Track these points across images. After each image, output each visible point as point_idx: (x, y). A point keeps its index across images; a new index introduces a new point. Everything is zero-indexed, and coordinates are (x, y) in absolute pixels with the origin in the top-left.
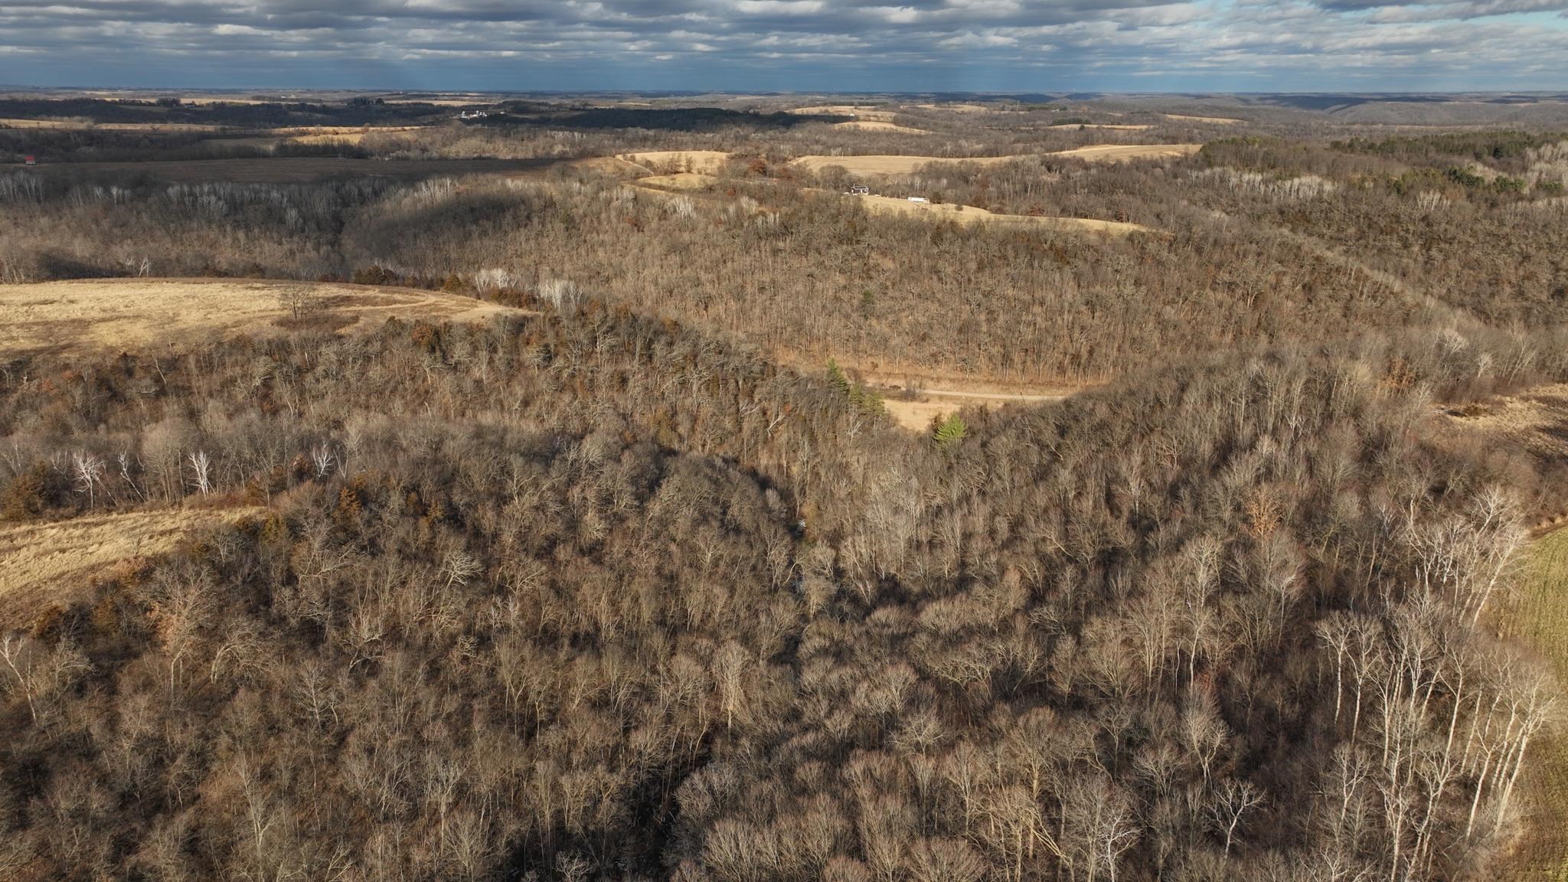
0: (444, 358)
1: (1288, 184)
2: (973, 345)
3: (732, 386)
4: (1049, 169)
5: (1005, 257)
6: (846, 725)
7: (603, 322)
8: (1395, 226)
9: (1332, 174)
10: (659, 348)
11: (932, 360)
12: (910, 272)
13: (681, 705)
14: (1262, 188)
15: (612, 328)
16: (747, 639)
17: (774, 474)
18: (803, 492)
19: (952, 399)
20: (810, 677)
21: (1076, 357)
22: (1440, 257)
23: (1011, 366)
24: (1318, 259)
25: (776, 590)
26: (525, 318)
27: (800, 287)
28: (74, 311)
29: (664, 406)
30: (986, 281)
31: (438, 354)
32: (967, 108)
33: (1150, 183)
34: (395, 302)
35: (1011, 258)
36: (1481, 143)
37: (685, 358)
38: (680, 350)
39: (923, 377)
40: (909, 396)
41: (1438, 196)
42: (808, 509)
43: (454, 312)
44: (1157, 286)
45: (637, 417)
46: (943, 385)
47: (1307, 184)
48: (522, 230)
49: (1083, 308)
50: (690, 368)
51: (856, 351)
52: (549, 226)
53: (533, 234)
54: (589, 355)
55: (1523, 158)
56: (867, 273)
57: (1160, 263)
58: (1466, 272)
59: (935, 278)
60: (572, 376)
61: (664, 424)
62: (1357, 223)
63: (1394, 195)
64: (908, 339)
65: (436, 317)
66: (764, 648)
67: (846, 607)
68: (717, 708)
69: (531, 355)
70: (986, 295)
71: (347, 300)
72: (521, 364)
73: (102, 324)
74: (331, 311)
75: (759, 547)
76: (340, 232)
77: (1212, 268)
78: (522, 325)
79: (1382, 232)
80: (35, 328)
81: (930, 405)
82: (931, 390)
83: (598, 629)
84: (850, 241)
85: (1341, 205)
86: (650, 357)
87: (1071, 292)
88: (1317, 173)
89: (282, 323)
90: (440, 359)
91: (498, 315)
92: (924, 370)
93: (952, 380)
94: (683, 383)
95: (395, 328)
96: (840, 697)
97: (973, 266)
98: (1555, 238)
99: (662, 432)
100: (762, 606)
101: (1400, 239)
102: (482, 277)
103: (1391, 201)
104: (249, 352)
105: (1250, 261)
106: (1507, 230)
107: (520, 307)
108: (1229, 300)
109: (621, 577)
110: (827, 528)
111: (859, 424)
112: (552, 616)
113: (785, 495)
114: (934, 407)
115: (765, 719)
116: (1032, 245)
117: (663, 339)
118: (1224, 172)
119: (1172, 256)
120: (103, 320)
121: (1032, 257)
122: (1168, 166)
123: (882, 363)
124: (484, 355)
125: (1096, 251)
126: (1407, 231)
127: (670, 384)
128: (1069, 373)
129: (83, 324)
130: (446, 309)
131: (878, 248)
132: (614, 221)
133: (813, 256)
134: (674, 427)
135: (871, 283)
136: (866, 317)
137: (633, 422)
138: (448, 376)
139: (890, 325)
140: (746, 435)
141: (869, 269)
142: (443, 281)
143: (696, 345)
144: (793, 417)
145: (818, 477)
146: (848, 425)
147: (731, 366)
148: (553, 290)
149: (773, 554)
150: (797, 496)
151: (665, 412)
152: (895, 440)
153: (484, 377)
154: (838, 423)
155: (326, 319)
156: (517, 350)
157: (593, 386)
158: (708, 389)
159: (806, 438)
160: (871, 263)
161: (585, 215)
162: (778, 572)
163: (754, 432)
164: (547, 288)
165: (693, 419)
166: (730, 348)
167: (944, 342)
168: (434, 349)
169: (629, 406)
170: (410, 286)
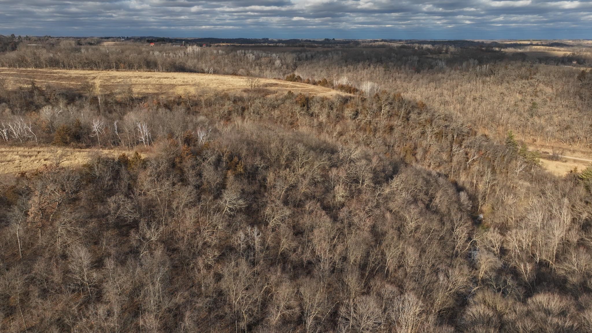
0: (308, 110)
3: (450, 136)
7: (386, 100)
10: (413, 116)
11: (571, 140)
15: (391, 104)
17: (468, 186)
18: (484, 198)
19: (582, 162)
26: (351, 97)
27: (495, 99)
28: (173, 82)
29: (410, 143)
34: (295, 87)
37: (426, 121)
38: (424, 116)
39: (564, 149)
40: (554, 158)
42: (486, 208)
43: (319, 92)
45: (395, 148)
46: (577, 154)
48: (365, 70)
50: (428, 125)
51: (523, 132)
52: (377, 69)
53: (370, 72)
54: (377, 116)
56: (535, 94)
59: (578, 97)
60: (366, 124)
61: (409, 152)
64: (557, 128)
65: (310, 94)
69: (348, 112)
71: (276, 85)
72: (343, 117)
73: (180, 87)
74: (268, 88)
75: (448, 225)
78: (348, 100)
80: (157, 86)
81: (568, 164)
82: (568, 156)
86: (408, 119)
89: (246, 91)
90: (305, 110)
91: (338, 96)
92: (565, 145)
93: (582, 152)
94: (423, 133)
95: (290, 95)
99: (408, 156)
102: (338, 81)
104: (226, 100)
107: (350, 93)
110: (497, 221)
111: (523, 167)
113: (473, 198)
114: (571, 166)
117: (416, 111)
120: (181, 85)
123: (539, 139)
124: (326, 110)
127: (415, 133)
129: (173, 86)
130: (316, 91)
131: (544, 82)
132: (407, 68)
133: (505, 84)
134: (414, 155)
135: (537, 99)
136: (532, 116)
137: (393, 149)
138: (307, 118)
139: (546, 120)
140: (454, 164)
141: (537, 92)
142: (320, 82)
143: (433, 115)
144: (483, 158)
145: (494, 191)
146: (516, 166)
147: (451, 128)
148: (367, 87)
149: (458, 231)
150: (480, 200)
151: (410, 147)
152: (546, 177)
153: (324, 121)
154: (510, 165)
155: (263, 91)
156: (343, 110)
157: (376, 130)
158: (436, 137)
159: (490, 170)
160: (538, 89)
161: (394, 66)
162: (460, 243)
163: (459, 163)
164: (364, 86)
165: (426, 151)
166: (452, 119)
167: (580, 131)
168: (304, 106)
169: (392, 141)
170: (306, 83)
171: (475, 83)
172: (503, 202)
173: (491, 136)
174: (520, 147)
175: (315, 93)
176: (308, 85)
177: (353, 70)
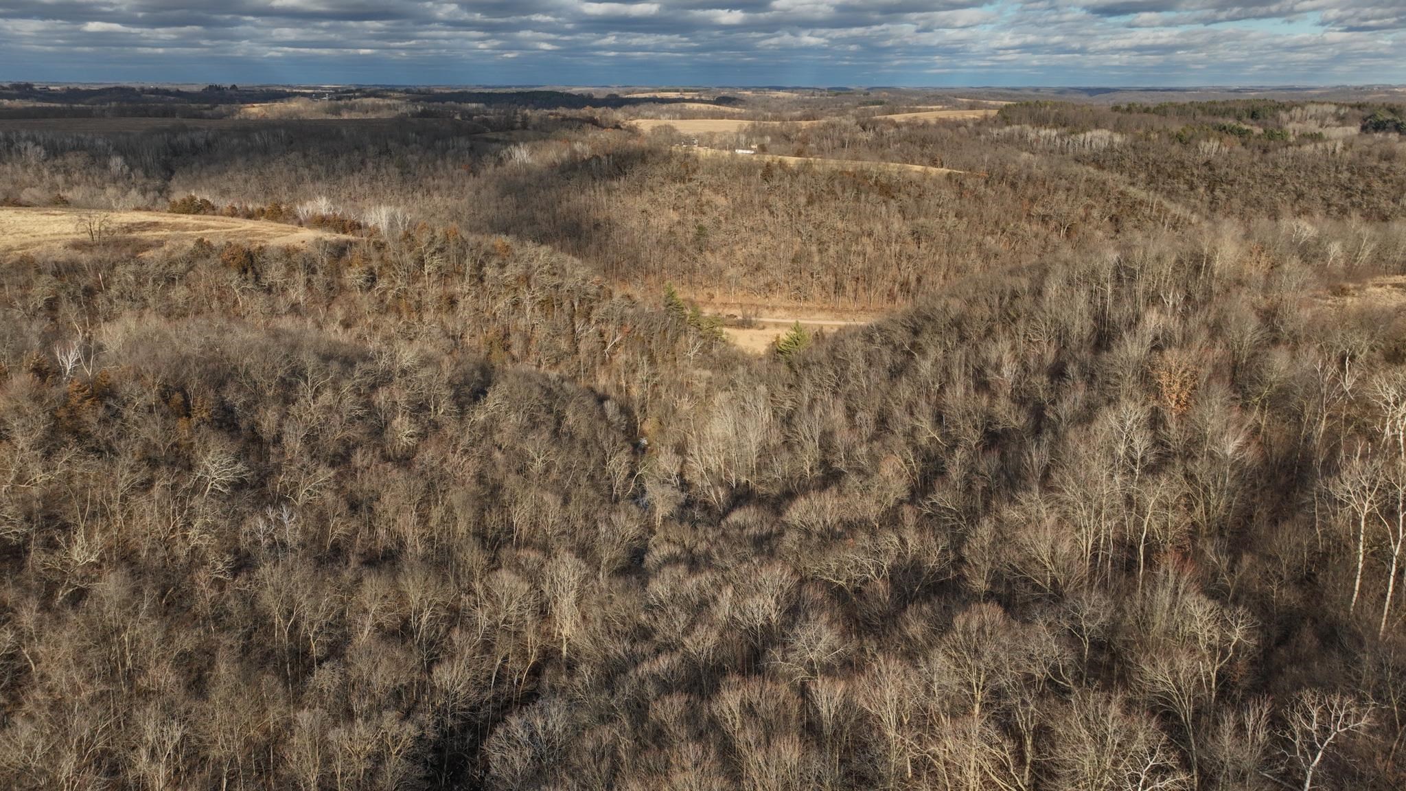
0: (257, 279)
1: (1082, 137)
2: (806, 275)
3: (566, 305)
4: (864, 128)
5: (832, 192)
6: (709, 643)
7: (430, 243)
8: (1181, 171)
9: (1118, 128)
10: (490, 271)
11: (767, 290)
12: (740, 208)
13: (504, 630)
14: (1058, 141)
15: (441, 250)
16: (584, 551)
17: (613, 392)
18: (643, 408)
19: (787, 325)
20: (659, 588)
21: (905, 285)
22: (1223, 197)
23: (844, 294)
24: (1121, 193)
25: (617, 501)
26: (348, 242)
29: (494, 327)
30: (816, 213)
31: (250, 274)
32: (781, 94)
33: (957, 139)
34: (208, 227)
35: (839, 193)
36: (1239, 107)
37: (517, 279)
38: (512, 270)
39: (758, 307)
40: (745, 324)
41: (1217, 144)
42: (649, 426)
43: (272, 238)
44: (976, 219)
45: (467, 340)
46: (778, 313)
47: (1099, 137)
48: (356, 174)
49: (909, 239)
50: (523, 288)
51: (690, 282)
52: (384, 171)
53: (368, 179)
54: (416, 279)
55: (1278, 120)
56: (700, 209)
57: (978, 198)
58: (1248, 209)
59: (767, 212)
60: (398, 297)
61: (496, 345)
62: (1147, 169)
63: (1178, 144)
64: (743, 270)
65: (251, 242)
66: (605, 561)
67: (697, 513)
68: (548, 634)
69: (353, 276)
70: (818, 226)
71: (155, 225)
72: (342, 288)
74: (135, 235)
75: (596, 456)
76: (170, 180)
77: (1026, 201)
78: (345, 249)
79: (1169, 176)
81: (766, 331)
82: (766, 318)
83: (401, 544)
84: (682, 180)
85: (1131, 153)
86: (481, 280)
87: (897, 224)
88: (1106, 127)
89: (77, 246)
90: (251, 281)
91: (318, 241)
92: (759, 300)
93: (787, 309)
94: (516, 304)
95: (204, 249)
96: (700, 608)
97: (802, 200)
98: (1324, 178)
99: (495, 353)
100: (601, 515)
101: (1186, 182)
102: (307, 209)
103: (1175, 149)
104: (32, 272)
105: (1061, 195)
106: (1281, 171)
107: (345, 232)
108: (1043, 231)
109: (430, 486)
111: (698, 345)
112: (341, 530)
113: (625, 410)
114: (771, 333)
115: (607, 642)
116: (858, 182)
117: (495, 261)
118: (1022, 129)
119: (989, 191)
121: (859, 192)
122: (971, 125)
123: (718, 293)
124: (301, 277)
125: (919, 186)
126: (1192, 175)
127: (502, 304)
128: (899, 300)
130: (263, 234)
131: (711, 185)
132: (450, 167)
133: (647, 194)
134: (507, 348)
135: (704, 218)
136: (701, 250)
137: (463, 343)
138: (261, 298)
139: (724, 257)
140: (582, 356)
141: (702, 206)
142: (263, 211)
143: (529, 267)
144: (631, 338)
145: (658, 395)
146: (687, 346)
147: (566, 288)
148: (379, 216)
149: (612, 464)
150: (637, 413)
151: (497, 333)
152: (736, 358)
153: (301, 299)
154: (677, 346)
155: (128, 243)
156: (338, 273)
157: (420, 308)
158: (542, 309)
159: (645, 358)
160: (704, 199)
161: (420, 162)
162: (619, 481)
163: (591, 353)
164: (374, 216)
165: (528, 341)
166: (564, 270)
167: (778, 272)
168: (245, 271)
169: (459, 327)
170: (228, 215)
171: (592, 193)
172: (674, 411)
173: (638, 297)
174: (689, 312)
175: (260, 238)
176: (234, 219)
177: (328, 176)
